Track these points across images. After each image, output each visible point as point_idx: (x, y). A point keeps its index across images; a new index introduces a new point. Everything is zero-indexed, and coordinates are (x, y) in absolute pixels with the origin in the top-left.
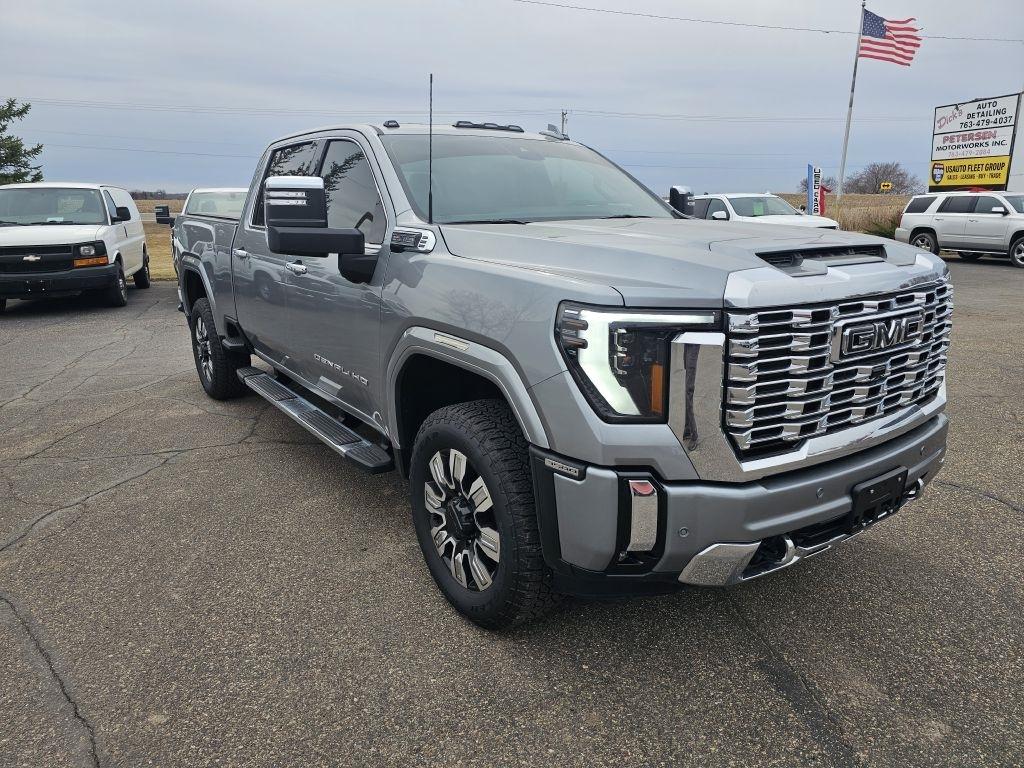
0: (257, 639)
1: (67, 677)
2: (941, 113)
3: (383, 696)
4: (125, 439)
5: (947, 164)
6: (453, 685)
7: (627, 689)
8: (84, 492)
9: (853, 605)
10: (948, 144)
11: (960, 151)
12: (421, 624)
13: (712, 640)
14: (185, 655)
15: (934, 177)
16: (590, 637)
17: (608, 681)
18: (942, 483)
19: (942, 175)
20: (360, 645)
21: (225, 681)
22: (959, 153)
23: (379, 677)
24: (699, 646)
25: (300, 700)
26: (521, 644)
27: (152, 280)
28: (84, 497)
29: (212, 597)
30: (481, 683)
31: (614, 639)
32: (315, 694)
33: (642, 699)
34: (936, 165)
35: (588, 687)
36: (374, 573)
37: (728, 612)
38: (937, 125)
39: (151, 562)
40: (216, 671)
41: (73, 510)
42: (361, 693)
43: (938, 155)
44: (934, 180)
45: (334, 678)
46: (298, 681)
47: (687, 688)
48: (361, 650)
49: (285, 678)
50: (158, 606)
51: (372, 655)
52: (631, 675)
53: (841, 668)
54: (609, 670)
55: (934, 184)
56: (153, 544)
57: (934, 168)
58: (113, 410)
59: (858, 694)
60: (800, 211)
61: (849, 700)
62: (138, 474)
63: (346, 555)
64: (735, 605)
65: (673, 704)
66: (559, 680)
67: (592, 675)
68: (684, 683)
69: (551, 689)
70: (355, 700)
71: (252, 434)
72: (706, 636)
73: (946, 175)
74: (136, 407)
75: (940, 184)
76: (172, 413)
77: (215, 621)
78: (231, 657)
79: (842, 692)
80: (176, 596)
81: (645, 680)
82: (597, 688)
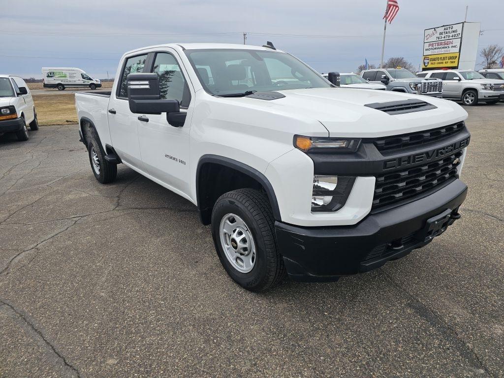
0: (153, 313)
1: (55, 344)
2: (428, 32)
3: (229, 337)
4: (49, 212)
5: (430, 57)
6: (263, 329)
7: (350, 323)
8: (35, 242)
9: (443, 272)
10: (430, 47)
11: (436, 50)
12: (237, 298)
13: (383, 295)
14: (117, 326)
15: (424, 63)
16: (324, 298)
17: (339, 320)
18: (464, 210)
19: (428, 63)
20: (209, 313)
21: (143, 338)
22: (436, 51)
23: (224, 327)
24: (377, 298)
25: (186, 344)
26: (291, 304)
27: (39, 126)
28: (35, 244)
29: (122, 293)
30: (276, 326)
31: (336, 298)
32: (193, 340)
33: (359, 327)
34: (426, 57)
35: (330, 323)
36: (205, 274)
37: (386, 280)
38: (426, 38)
39: (84, 277)
40: (137, 333)
41: (32, 252)
42: (218, 337)
43: (426, 53)
44: (424, 64)
45: (200, 330)
46: (182, 334)
47: (378, 320)
48: (210, 314)
49: (175, 333)
50: (94, 300)
51: (217, 317)
52: (349, 316)
53: (447, 303)
54: (338, 314)
55: (425, 67)
56: (82, 267)
57: (424, 59)
58: (38, 197)
59: (458, 315)
60: (367, 81)
61: (455, 319)
62: (62, 230)
63: (188, 265)
64: (388, 276)
65: (374, 328)
66: (315, 321)
67: (330, 317)
68: (376, 317)
69: (312, 326)
70: (215, 341)
71: (118, 205)
72: (379, 293)
73: (430, 62)
74: (50, 194)
75: (427, 67)
76: (71, 197)
77: (128, 306)
78: (142, 324)
79: (451, 315)
80: (103, 294)
81: (357, 317)
82: (335, 324)
